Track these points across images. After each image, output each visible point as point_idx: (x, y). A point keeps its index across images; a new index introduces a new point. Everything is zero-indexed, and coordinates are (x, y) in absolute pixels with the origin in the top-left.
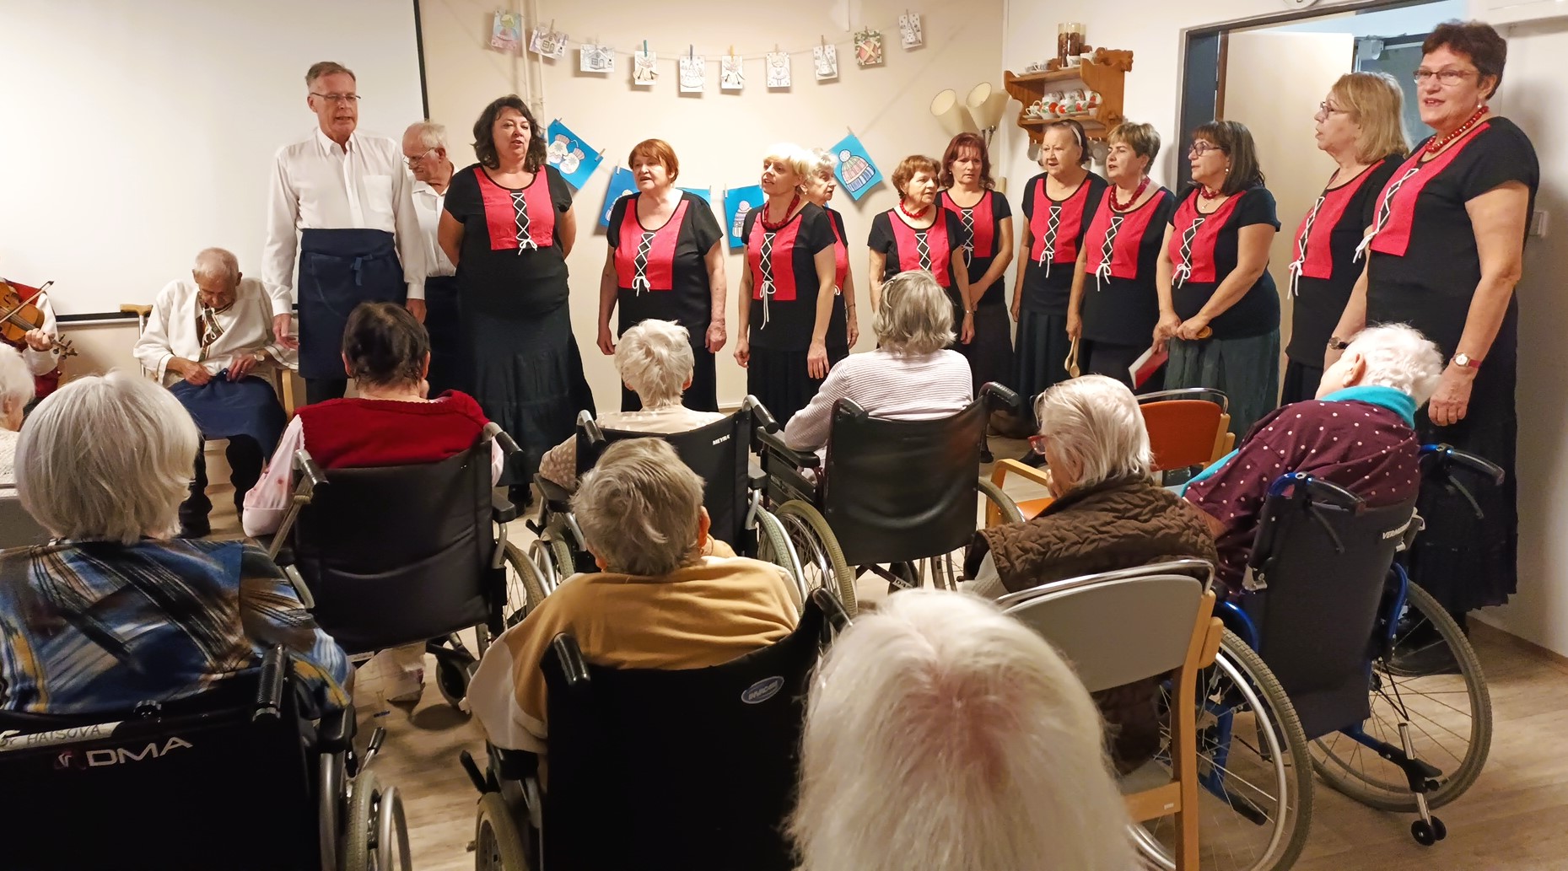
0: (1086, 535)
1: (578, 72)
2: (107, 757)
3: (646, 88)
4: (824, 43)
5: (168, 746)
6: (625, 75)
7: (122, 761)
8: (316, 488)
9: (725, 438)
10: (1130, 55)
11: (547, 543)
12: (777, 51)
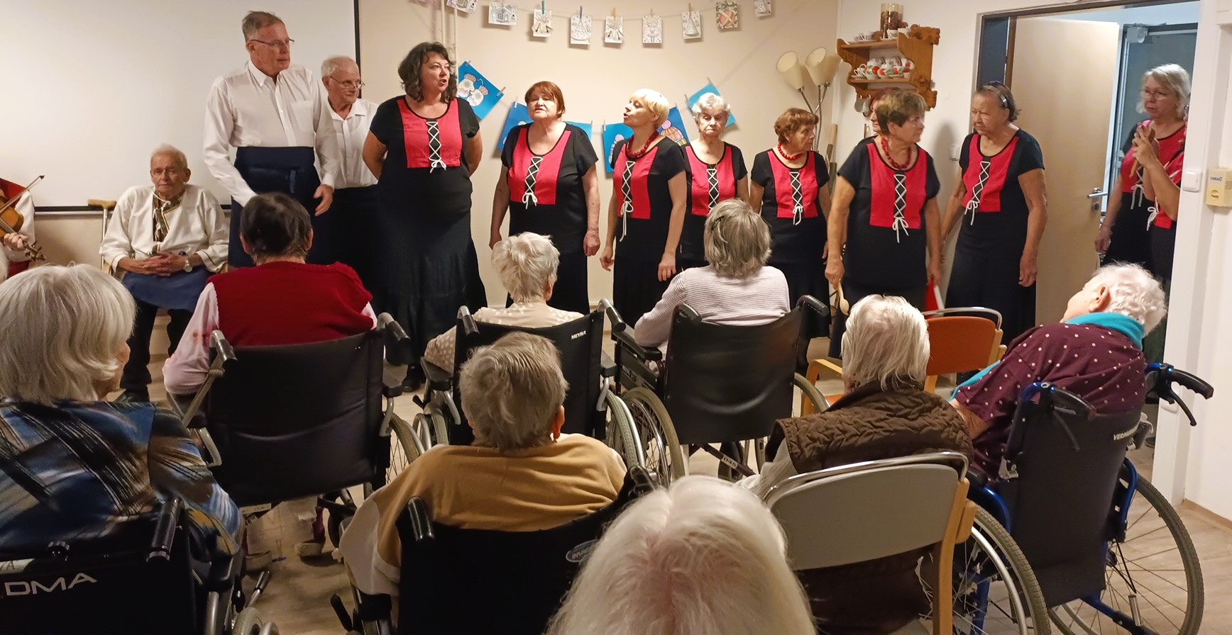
0: (863, 429)
1: (486, 24)
2: (23, 588)
3: (542, 40)
4: (690, 10)
5: (76, 581)
6: (525, 28)
7: (35, 592)
8: (227, 365)
9: (582, 334)
10: (938, 31)
11: (428, 417)
12: (652, 15)
